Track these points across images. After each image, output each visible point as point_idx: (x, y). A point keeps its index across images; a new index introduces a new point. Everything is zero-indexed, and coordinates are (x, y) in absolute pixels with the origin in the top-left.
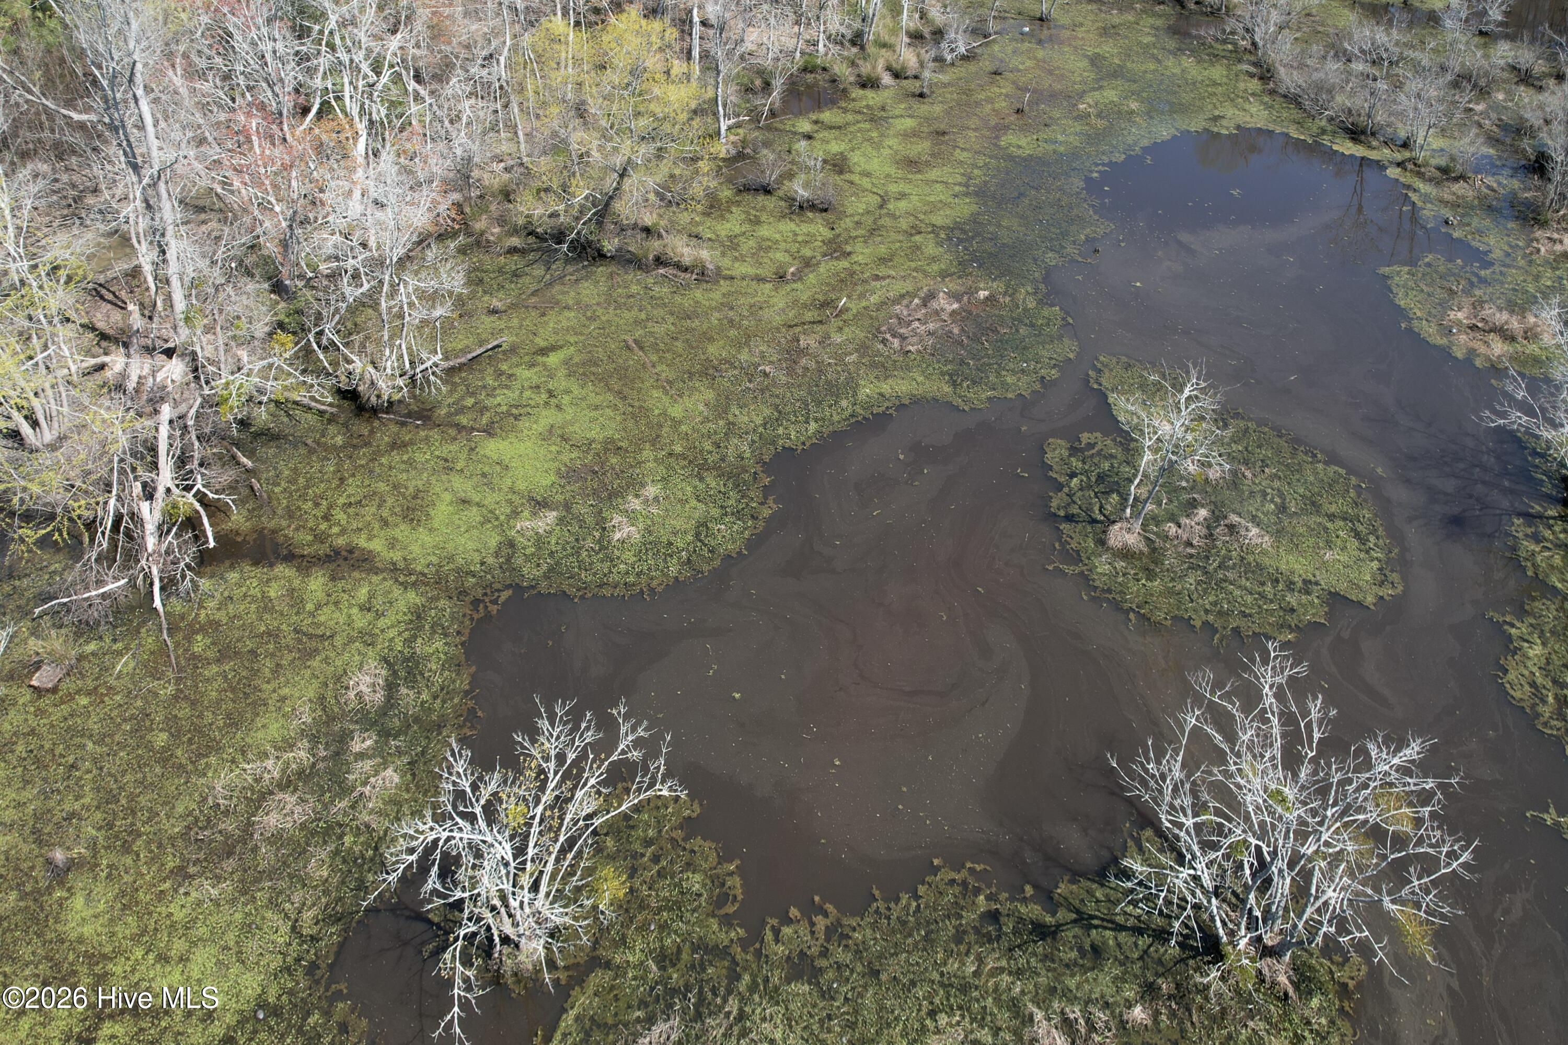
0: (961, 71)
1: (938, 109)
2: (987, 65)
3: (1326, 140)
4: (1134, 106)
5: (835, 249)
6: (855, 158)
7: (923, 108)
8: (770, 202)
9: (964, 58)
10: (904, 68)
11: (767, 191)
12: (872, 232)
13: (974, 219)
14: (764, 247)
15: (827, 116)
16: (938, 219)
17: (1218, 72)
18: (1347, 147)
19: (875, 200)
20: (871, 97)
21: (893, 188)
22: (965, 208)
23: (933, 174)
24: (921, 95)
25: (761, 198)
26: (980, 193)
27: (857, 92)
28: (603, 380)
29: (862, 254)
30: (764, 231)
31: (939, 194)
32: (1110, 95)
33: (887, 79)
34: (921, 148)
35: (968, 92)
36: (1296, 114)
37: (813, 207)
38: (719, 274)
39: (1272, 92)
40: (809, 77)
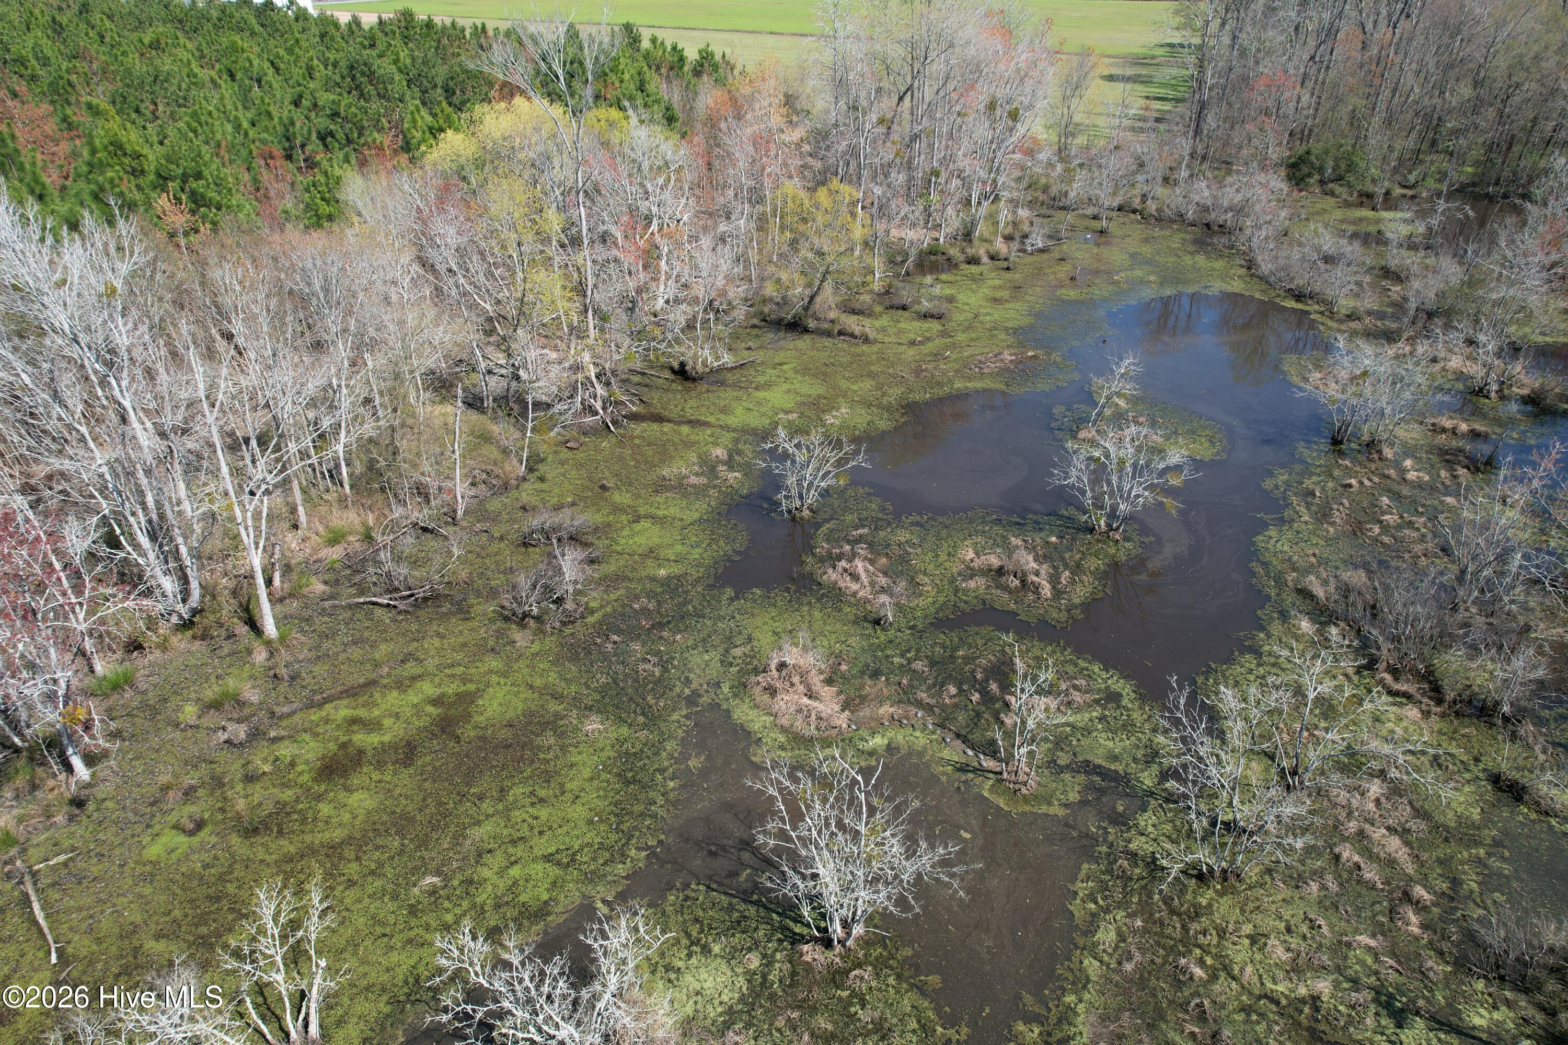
0: (1038, 258)
1: (1018, 276)
2: (1057, 255)
3: (1278, 300)
4: (1152, 278)
5: (944, 334)
6: (961, 297)
7: (1009, 275)
8: (906, 314)
9: (1041, 251)
10: (998, 253)
11: (904, 308)
12: (967, 328)
13: (1032, 326)
14: (901, 332)
15: (943, 277)
16: (1009, 325)
17: (1219, 264)
18: (1291, 304)
19: (971, 316)
20: (974, 269)
21: (983, 311)
22: (1028, 320)
23: (1010, 305)
24: (1008, 269)
25: (900, 312)
26: (1038, 315)
27: (964, 266)
28: (815, 376)
29: (961, 337)
30: (902, 325)
31: (1012, 314)
32: (1138, 273)
33: (985, 259)
34: (1005, 294)
35: (1041, 268)
36: (1264, 287)
37: (932, 316)
38: (875, 341)
39: (1252, 275)
40: (933, 258)
